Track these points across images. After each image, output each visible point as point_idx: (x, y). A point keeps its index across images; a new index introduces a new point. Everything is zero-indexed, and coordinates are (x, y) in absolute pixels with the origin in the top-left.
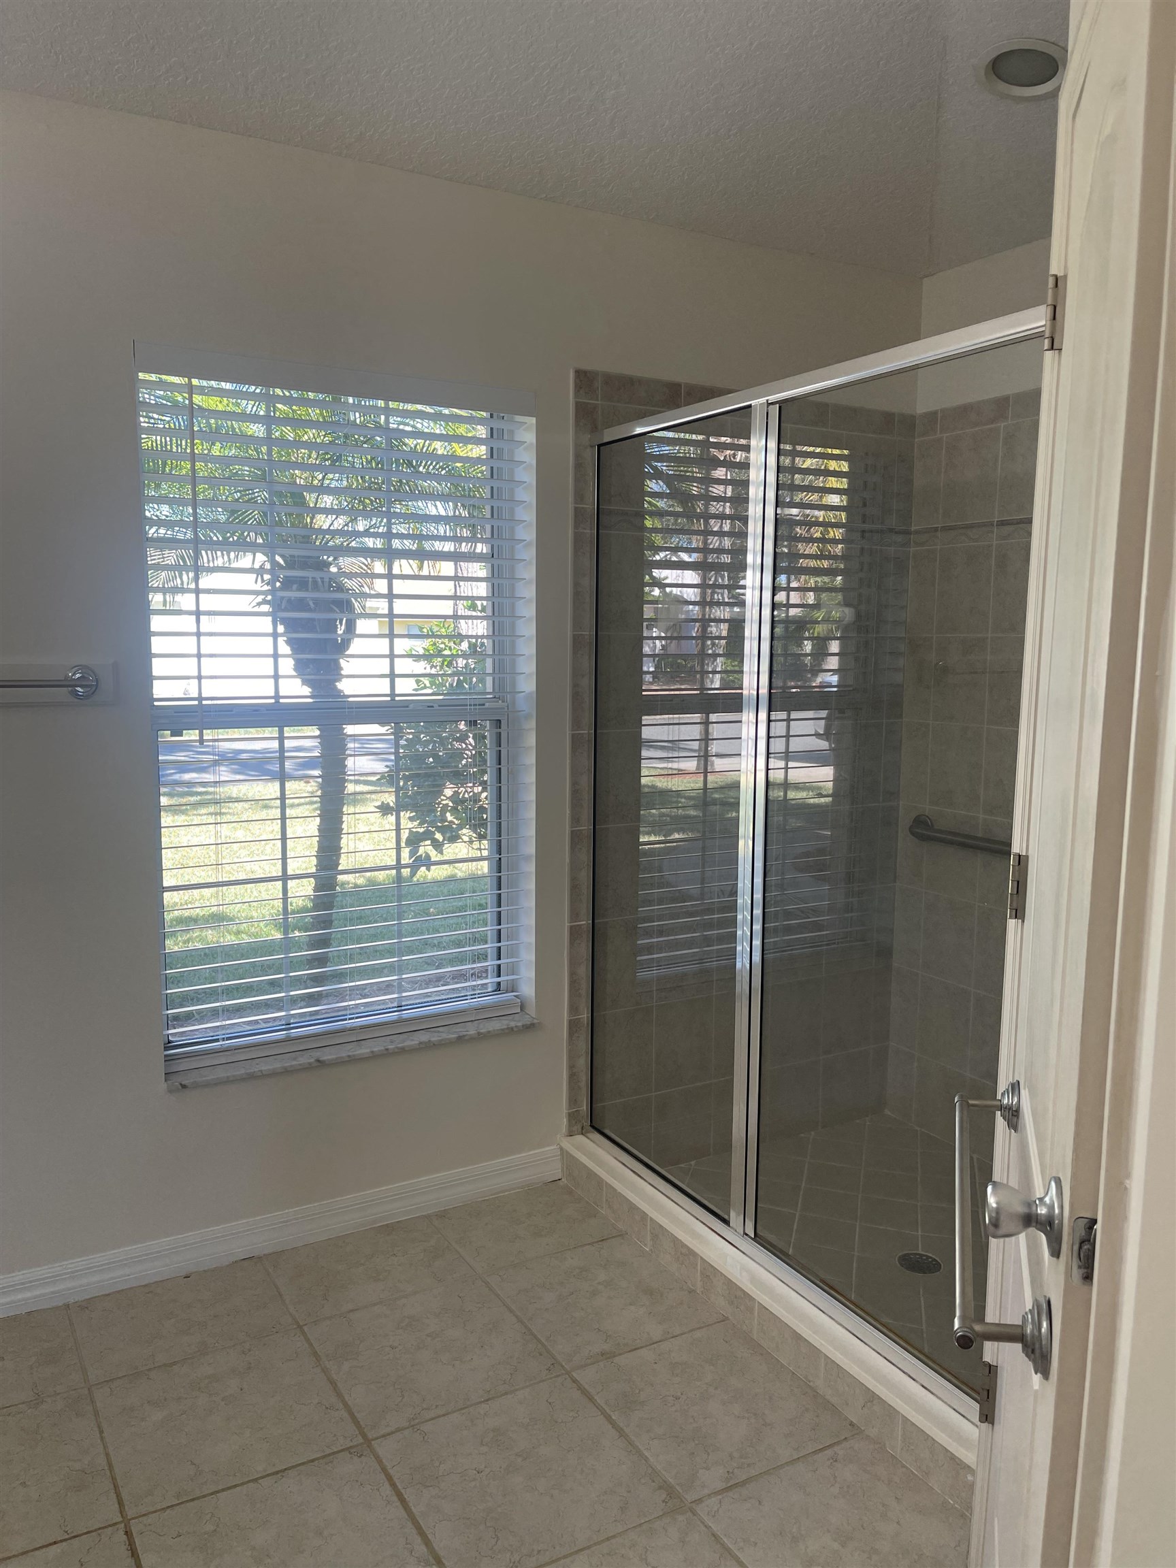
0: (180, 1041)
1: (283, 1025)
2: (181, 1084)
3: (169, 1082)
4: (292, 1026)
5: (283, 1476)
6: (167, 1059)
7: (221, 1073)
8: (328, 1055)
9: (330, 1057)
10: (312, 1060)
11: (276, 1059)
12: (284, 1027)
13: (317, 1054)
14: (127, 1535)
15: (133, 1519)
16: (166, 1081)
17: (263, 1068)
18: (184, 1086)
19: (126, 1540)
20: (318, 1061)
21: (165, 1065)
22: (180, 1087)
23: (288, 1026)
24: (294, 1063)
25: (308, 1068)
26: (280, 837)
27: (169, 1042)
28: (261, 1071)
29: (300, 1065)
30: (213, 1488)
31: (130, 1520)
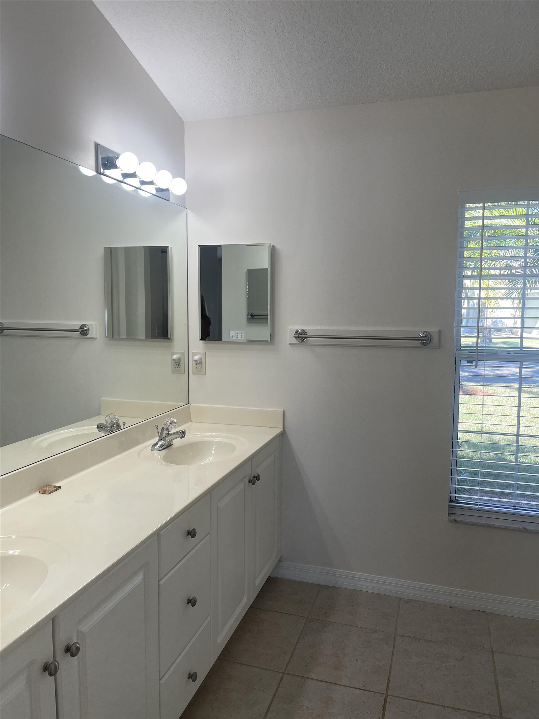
0: (460, 500)
1: (512, 506)
2: (455, 520)
3: (450, 517)
4: (517, 508)
5: (456, 711)
6: (450, 506)
7: (474, 520)
8: (530, 527)
9: (530, 528)
10: (521, 527)
11: (503, 521)
12: (513, 507)
13: (525, 525)
14: (385, 700)
15: (390, 695)
16: (448, 516)
17: (495, 524)
18: (456, 521)
19: (384, 702)
20: (524, 528)
21: (449, 509)
22: (454, 521)
23: (515, 507)
24: (511, 526)
25: (519, 530)
26: (517, 416)
27: (455, 500)
28: (494, 525)
29: (514, 527)
30: (425, 700)
31: (388, 695)
